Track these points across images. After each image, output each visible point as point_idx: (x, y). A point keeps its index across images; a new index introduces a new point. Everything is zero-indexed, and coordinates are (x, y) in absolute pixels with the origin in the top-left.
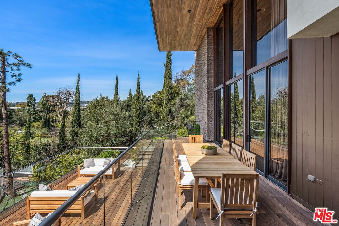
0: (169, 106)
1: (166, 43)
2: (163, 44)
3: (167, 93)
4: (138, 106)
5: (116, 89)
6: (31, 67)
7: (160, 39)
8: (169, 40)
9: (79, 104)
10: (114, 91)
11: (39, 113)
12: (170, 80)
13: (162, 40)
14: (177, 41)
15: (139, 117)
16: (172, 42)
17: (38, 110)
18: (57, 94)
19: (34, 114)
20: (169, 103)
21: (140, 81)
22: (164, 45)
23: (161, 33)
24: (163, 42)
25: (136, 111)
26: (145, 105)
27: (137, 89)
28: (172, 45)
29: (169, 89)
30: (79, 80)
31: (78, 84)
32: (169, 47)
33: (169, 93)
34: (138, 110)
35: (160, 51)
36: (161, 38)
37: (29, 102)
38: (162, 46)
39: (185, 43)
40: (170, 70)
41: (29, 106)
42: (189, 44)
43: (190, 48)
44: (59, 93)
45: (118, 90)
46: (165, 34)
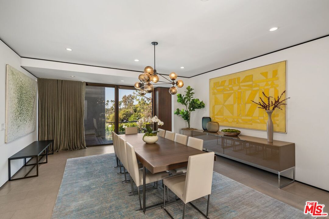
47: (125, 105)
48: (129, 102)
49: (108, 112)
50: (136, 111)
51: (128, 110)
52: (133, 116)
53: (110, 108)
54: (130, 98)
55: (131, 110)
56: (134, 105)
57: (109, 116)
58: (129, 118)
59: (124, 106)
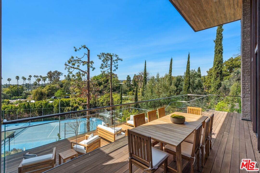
0: (218, 80)
1: (199, 23)
2: (196, 25)
3: (216, 68)
4: (187, 81)
5: (170, 68)
6: (122, 60)
7: (190, 22)
8: (200, 20)
9: (146, 80)
10: (169, 69)
11: (132, 86)
12: (220, 55)
13: (194, 22)
14: (210, 18)
15: (188, 90)
16: (205, 20)
17: (132, 85)
18: (139, 74)
19: (130, 87)
20: (219, 77)
21: (190, 60)
22: (198, 25)
23: (189, 17)
24: (195, 23)
25: (185, 85)
26: (196, 80)
27: (187, 66)
28: (206, 23)
29: (219, 64)
30: (145, 65)
31: (145, 67)
32: (204, 26)
33: (218, 67)
34: (187, 84)
35: (195, 31)
36: (192, 21)
37: (128, 80)
38: (196, 27)
39: (221, 17)
40: (221, 45)
41: (127, 82)
42: (226, 16)
43: (230, 19)
44: (140, 74)
45: (172, 69)
46: (193, 17)
47: (51, 80)
48: (54, 78)
49: (30, 87)
50: (63, 86)
51: (53, 86)
52: (59, 91)
53: (33, 83)
54: (56, 74)
55: (57, 86)
56: (60, 81)
57: (31, 91)
58: (55, 93)
59: (49, 82)
